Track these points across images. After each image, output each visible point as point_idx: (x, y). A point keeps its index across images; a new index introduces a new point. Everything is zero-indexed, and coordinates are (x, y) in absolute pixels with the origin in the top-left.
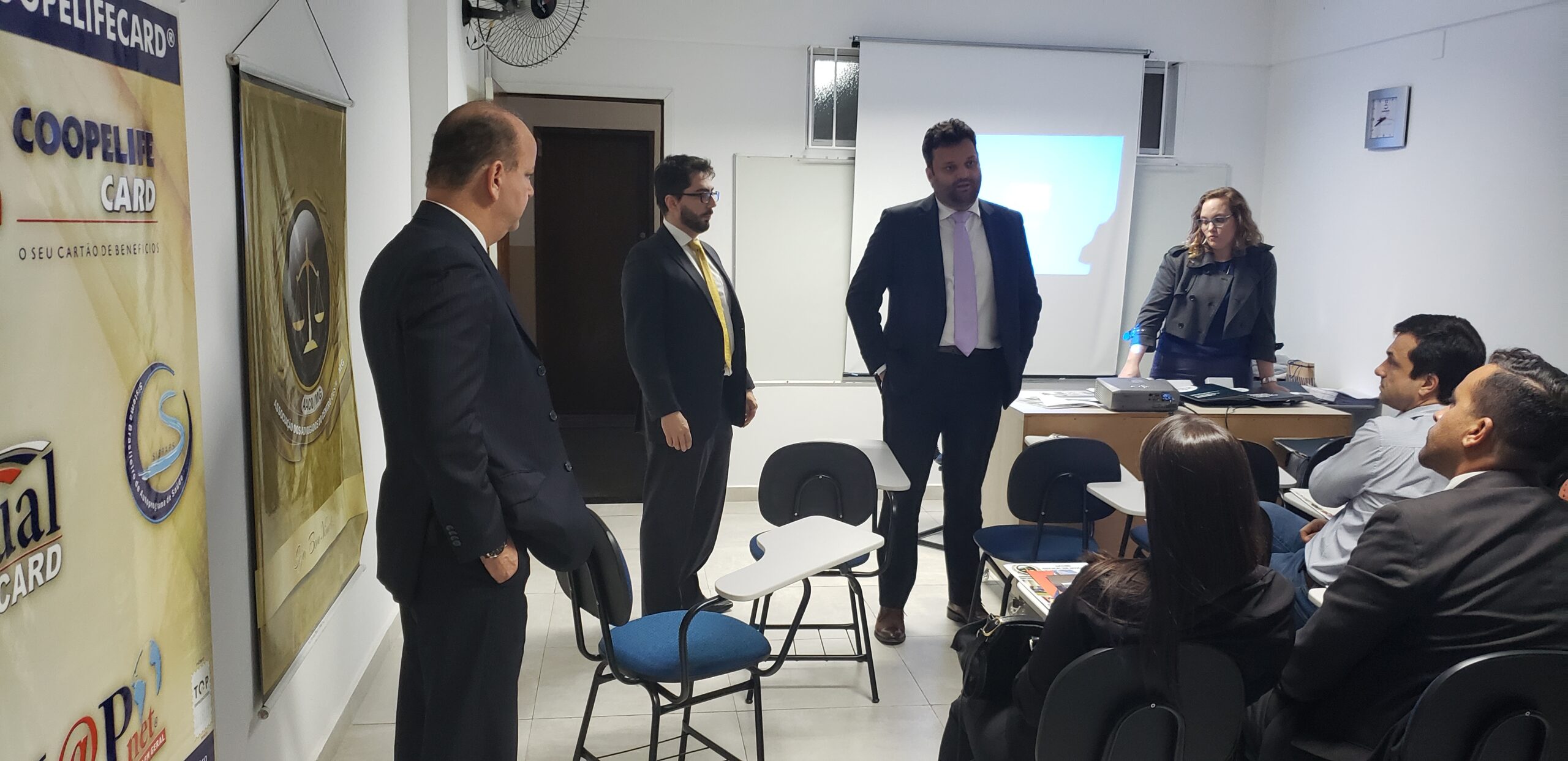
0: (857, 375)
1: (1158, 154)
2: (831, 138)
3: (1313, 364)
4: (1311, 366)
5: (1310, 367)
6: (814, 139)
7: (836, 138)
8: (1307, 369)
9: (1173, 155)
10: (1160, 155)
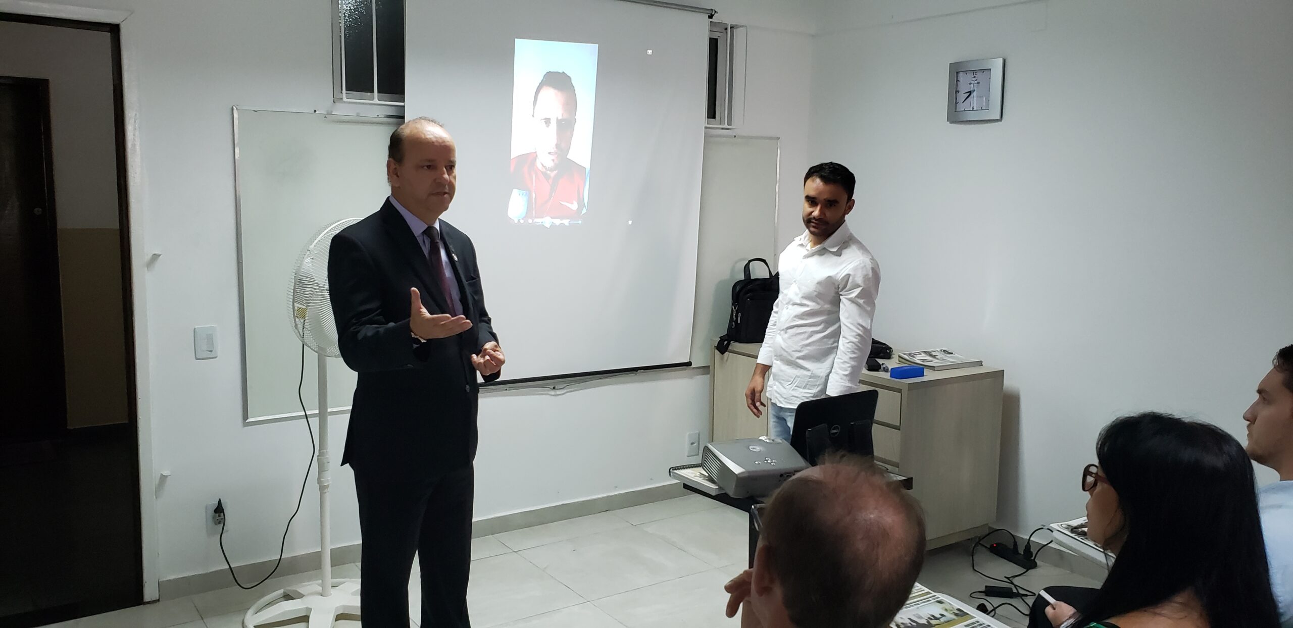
2: (372, 91)
6: (345, 90)
7: (379, 92)
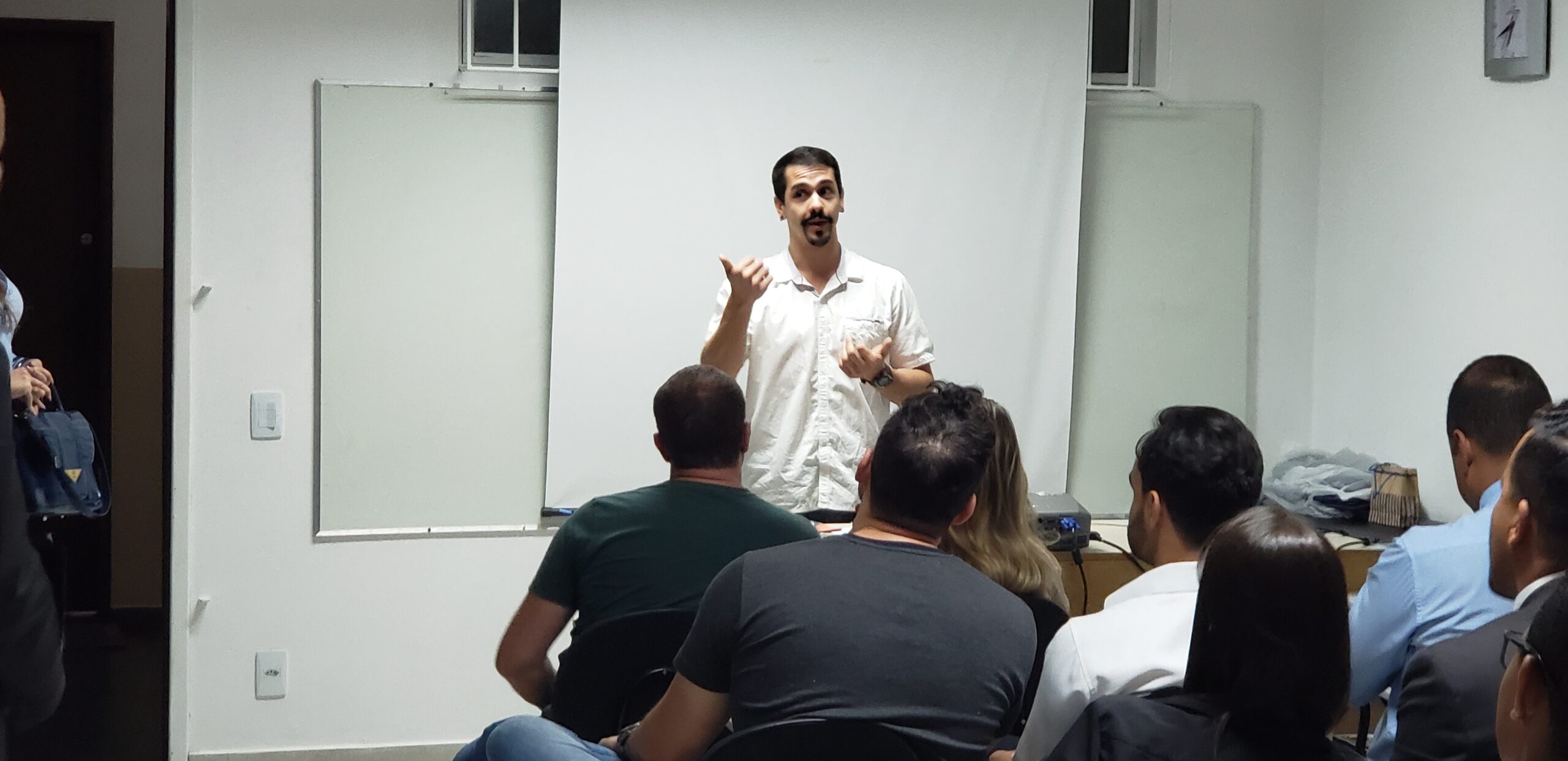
1: (1126, 85)
2: (510, 51)
3: (1417, 470)
4: (1410, 473)
5: (1411, 476)
6: (475, 51)
7: (520, 52)
8: (1405, 479)
9: (1153, 85)
10: (1130, 87)
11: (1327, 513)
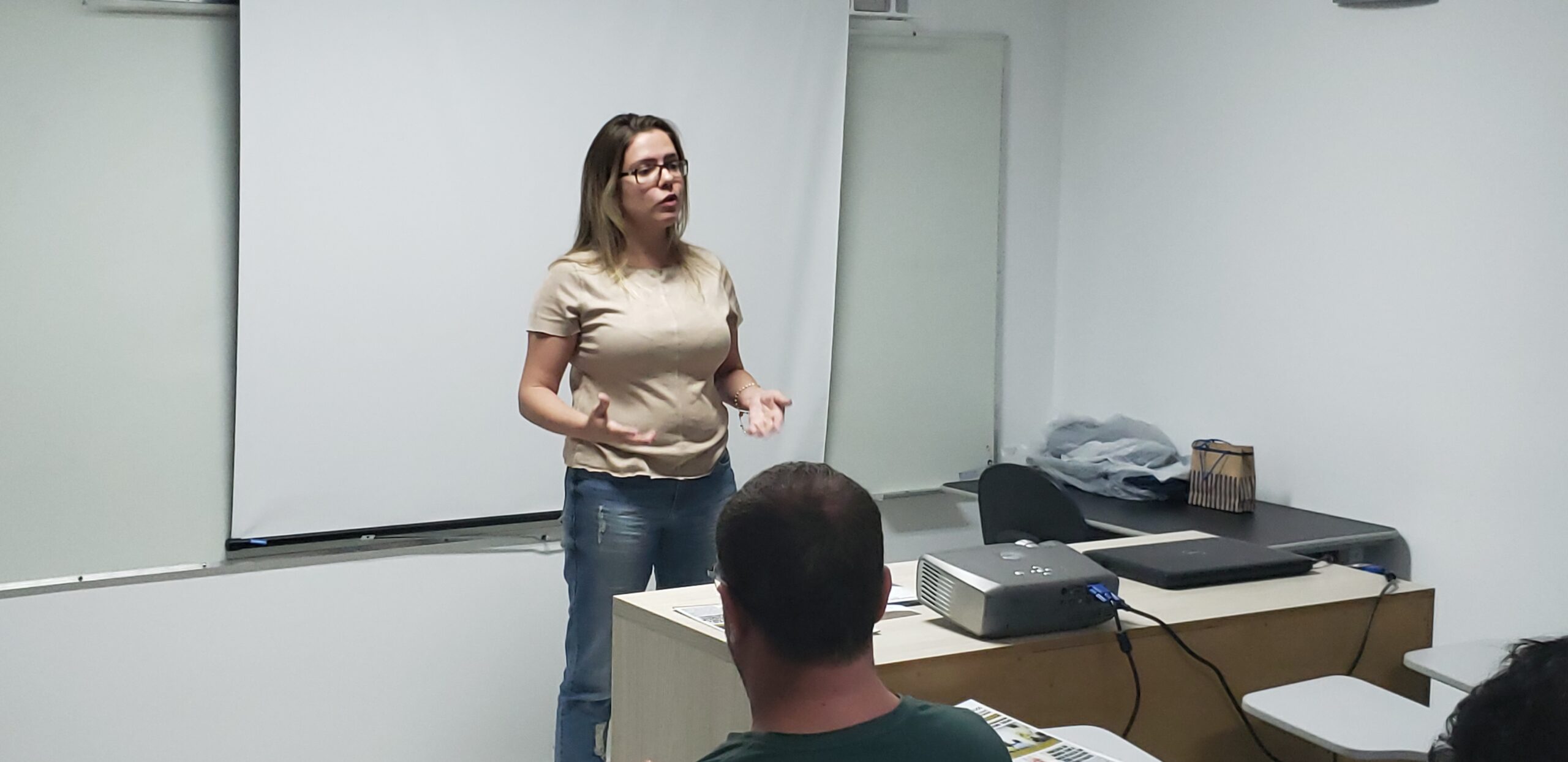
0: (264, 542)
3: (1252, 448)
4: (1247, 451)
5: (1247, 454)
8: (1240, 458)
11: (1139, 496)
